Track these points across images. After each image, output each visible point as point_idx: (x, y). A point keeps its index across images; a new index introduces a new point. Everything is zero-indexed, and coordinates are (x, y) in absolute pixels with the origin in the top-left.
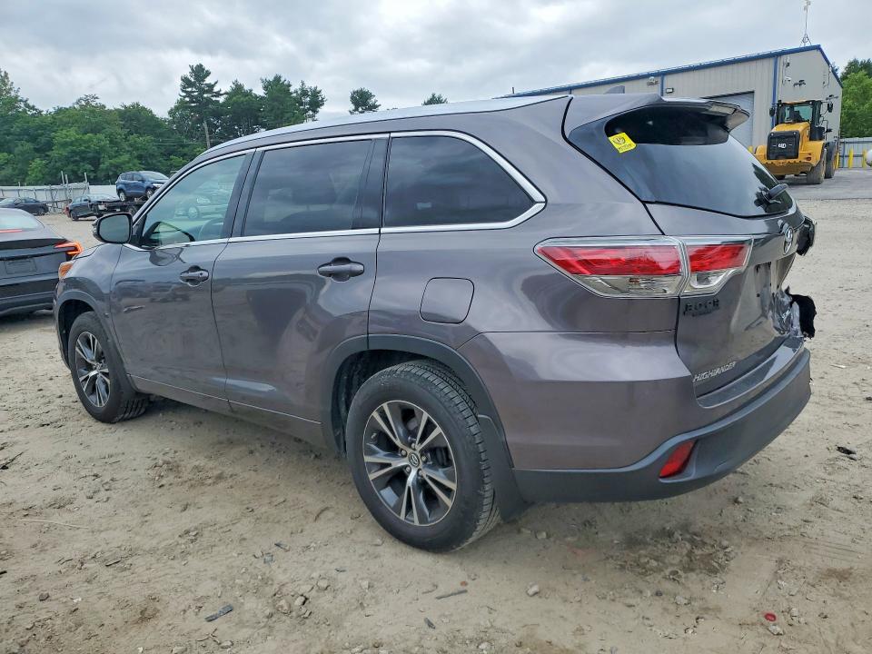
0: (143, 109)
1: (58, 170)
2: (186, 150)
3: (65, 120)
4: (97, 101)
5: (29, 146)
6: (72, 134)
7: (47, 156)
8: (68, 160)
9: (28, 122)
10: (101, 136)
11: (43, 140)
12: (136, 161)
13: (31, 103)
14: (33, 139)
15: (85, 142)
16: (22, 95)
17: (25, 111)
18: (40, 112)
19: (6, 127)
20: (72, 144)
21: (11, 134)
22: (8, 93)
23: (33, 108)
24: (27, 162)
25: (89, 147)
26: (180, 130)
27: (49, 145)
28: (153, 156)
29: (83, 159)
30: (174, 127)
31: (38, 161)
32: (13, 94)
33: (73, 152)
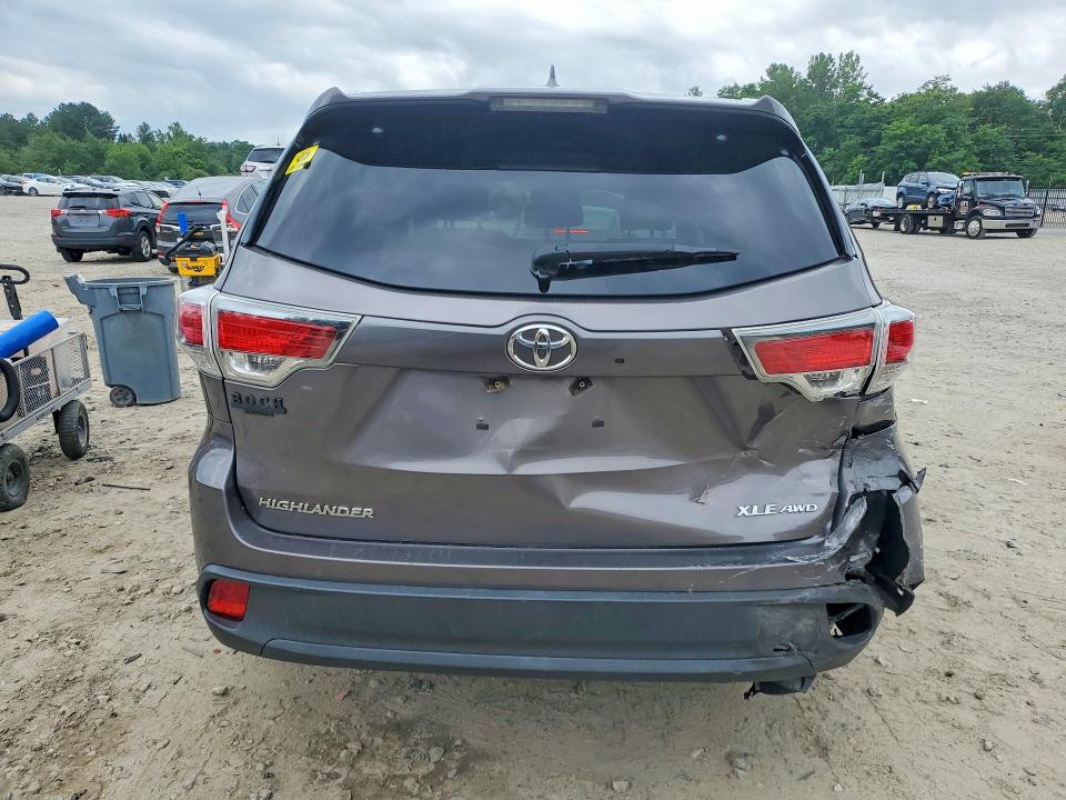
0: (1013, 88)
1: (880, 167)
2: (1056, 144)
3: (904, 109)
4: (949, 83)
5: (859, 139)
6: (904, 125)
7: (873, 151)
8: (892, 156)
9: (864, 112)
10: (938, 127)
11: (874, 132)
12: (976, 159)
13: (874, 90)
14: (864, 132)
15: (918, 134)
16: (867, 82)
17: (866, 101)
18: (883, 100)
19: (840, 119)
20: (901, 137)
21: (844, 126)
22: (855, 79)
23: (876, 96)
24: (849, 158)
25: (920, 141)
26: (1056, 118)
27: (878, 140)
28: (1002, 152)
29: (909, 156)
30: (1050, 112)
31: (860, 157)
32: (859, 80)
33: (901, 146)
